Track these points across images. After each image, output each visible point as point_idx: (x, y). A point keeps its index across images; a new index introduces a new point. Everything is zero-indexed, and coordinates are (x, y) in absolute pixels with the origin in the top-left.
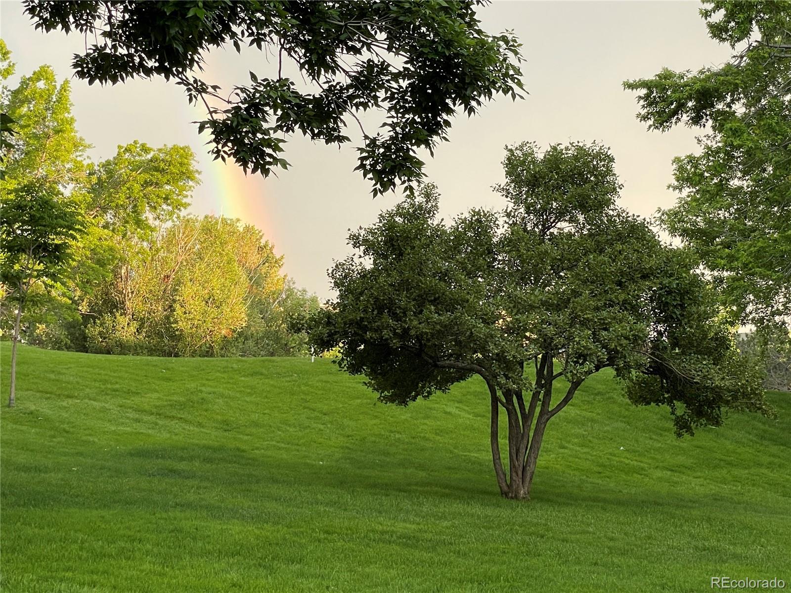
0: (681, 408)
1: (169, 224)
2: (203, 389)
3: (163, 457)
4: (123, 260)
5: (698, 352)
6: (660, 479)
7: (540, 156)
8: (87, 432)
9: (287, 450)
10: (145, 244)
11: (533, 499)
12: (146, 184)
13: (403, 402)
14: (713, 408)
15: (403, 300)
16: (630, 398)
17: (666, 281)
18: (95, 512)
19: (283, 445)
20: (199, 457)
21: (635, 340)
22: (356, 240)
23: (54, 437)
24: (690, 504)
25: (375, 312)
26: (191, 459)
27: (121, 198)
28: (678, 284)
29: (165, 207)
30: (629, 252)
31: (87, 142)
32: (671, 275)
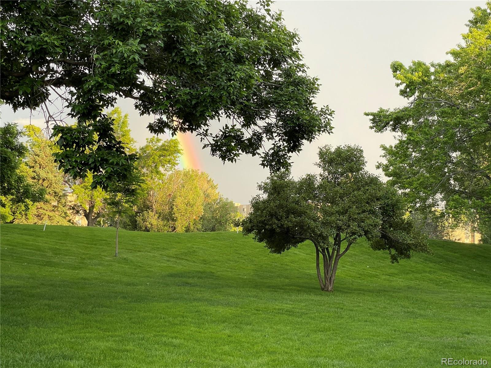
0: (393, 252)
1: (171, 172)
2: (194, 246)
3: (182, 277)
4: (152, 189)
5: (401, 229)
6: (385, 280)
7: (333, 150)
8: (148, 266)
9: (231, 272)
10: (160, 181)
11: (334, 290)
12: (160, 156)
13: (280, 253)
14: (407, 251)
15: (281, 213)
16: (372, 248)
17: (386, 201)
18: (163, 304)
19: (229, 270)
20: (196, 276)
21: (375, 226)
22: (260, 187)
23: (135, 269)
24: (399, 291)
25: (270, 217)
26: (193, 277)
27: (150, 162)
28: (391, 202)
29: (168, 165)
30: (371, 189)
31: (135, 140)
32: (388, 198)
